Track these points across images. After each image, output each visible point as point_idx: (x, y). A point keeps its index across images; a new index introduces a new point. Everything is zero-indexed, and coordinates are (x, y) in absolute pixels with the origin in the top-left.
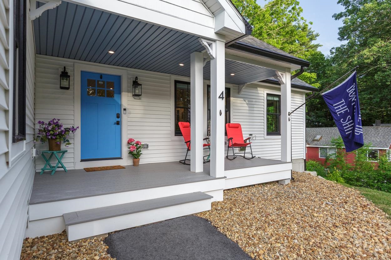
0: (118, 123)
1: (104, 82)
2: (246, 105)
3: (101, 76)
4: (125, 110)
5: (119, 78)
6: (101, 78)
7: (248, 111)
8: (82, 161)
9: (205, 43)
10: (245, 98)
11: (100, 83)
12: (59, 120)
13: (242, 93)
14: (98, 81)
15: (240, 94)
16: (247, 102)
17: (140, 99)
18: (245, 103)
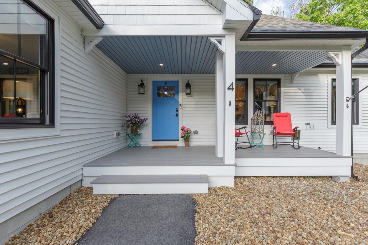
0: (177, 115)
1: (168, 87)
2: (302, 94)
4: (180, 105)
5: (177, 82)
6: (166, 84)
7: (304, 100)
8: (153, 141)
9: (214, 40)
11: (165, 87)
12: (138, 114)
14: (164, 87)
15: (293, 82)
16: (303, 90)
17: (192, 96)
18: (300, 91)
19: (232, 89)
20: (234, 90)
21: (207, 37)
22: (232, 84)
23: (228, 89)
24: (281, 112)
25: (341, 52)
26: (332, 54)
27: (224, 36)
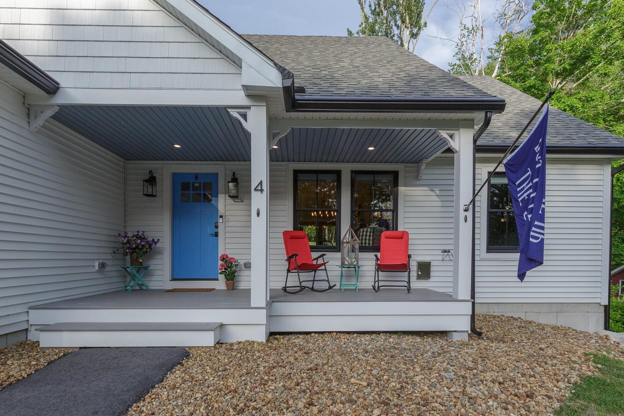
0: (216, 235)
1: (200, 183)
2: (436, 198)
3: (196, 176)
4: (221, 217)
5: (217, 175)
6: (196, 178)
7: (440, 209)
8: (173, 279)
9: (234, 113)
10: (431, 186)
11: (196, 185)
12: (143, 232)
13: (424, 177)
14: (193, 184)
15: (419, 178)
16: (438, 192)
17: (242, 201)
18: (432, 193)
19: (262, 190)
20: (265, 192)
21: (225, 108)
22: (261, 183)
23: (256, 190)
24: (399, 230)
25: (458, 130)
26: (444, 134)
27: (248, 107)
